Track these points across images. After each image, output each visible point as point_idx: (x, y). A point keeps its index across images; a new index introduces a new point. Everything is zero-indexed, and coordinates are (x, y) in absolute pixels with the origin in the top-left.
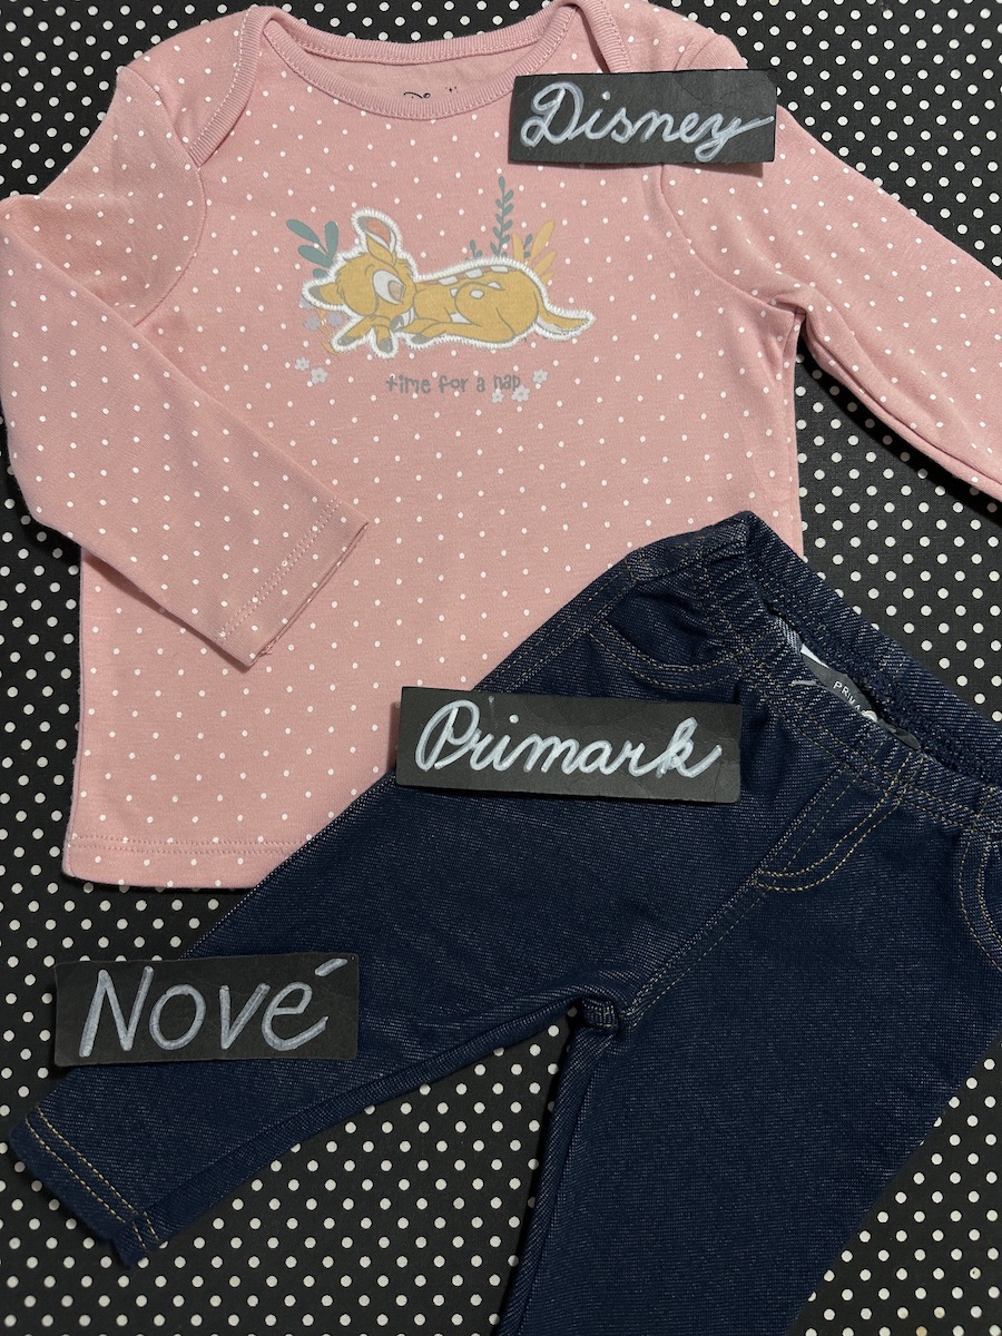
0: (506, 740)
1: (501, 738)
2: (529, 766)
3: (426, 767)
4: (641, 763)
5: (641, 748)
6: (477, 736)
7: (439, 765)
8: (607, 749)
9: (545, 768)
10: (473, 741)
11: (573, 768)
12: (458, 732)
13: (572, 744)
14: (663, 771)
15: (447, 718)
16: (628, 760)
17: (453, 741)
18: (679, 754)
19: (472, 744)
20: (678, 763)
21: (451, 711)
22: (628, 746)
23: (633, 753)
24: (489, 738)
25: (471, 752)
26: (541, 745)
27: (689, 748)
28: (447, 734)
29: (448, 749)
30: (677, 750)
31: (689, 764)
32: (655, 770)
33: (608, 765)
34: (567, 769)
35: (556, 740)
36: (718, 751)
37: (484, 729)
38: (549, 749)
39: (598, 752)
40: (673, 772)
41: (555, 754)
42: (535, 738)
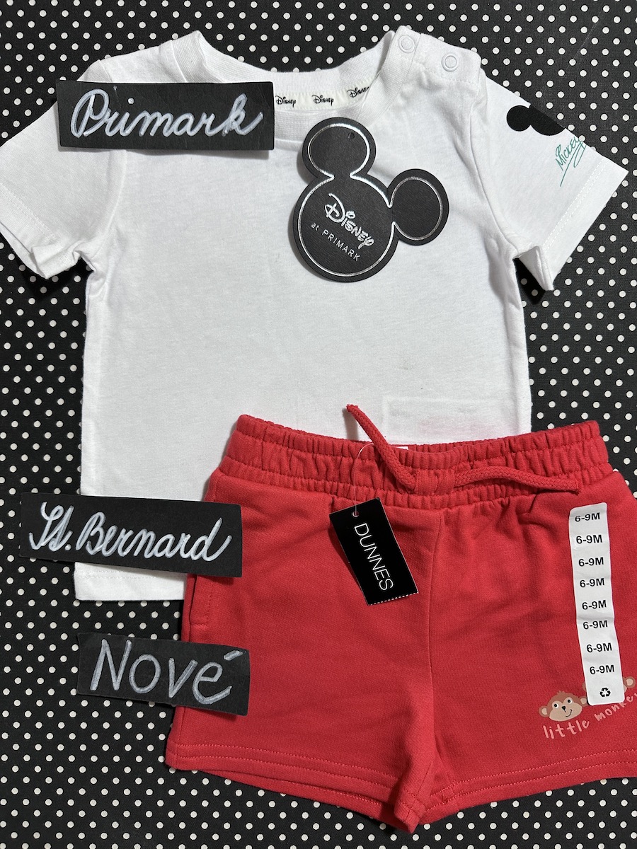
0: (127, 115)
1: (124, 114)
2: (142, 132)
3: (78, 135)
4: (213, 126)
5: (212, 117)
6: (108, 114)
7: (86, 134)
8: (191, 119)
9: (152, 134)
10: (106, 117)
11: (170, 132)
12: (97, 110)
13: (169, 116)
14: (226, 132)
15: (88, 101)
16: (204, 126)
17: (94, 118)
18: (236, 120)
19: (106, 119)
20: (236, 126)
21: (90, 97)
22: (204, 116)
23: (207, 120)
24: (116, 115)
25: (105, 124)
26: (149, 118)
27: (243, 115)
28: (89, 113)
29: (91, 123)
30: (235, 117)
31: (242, 126)
32: (221, 132)
33: (192, 129)
34: (166, 133)
35: (158, 114)
36: (261, 116)
37: (113, 108)
38: (154, 121)
39: (186, 121)
40: (232, 132)
41: (158, 123)
42: (145, 114)
